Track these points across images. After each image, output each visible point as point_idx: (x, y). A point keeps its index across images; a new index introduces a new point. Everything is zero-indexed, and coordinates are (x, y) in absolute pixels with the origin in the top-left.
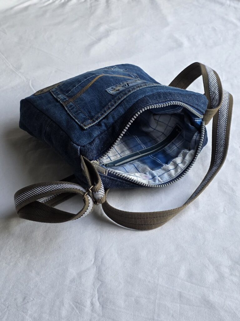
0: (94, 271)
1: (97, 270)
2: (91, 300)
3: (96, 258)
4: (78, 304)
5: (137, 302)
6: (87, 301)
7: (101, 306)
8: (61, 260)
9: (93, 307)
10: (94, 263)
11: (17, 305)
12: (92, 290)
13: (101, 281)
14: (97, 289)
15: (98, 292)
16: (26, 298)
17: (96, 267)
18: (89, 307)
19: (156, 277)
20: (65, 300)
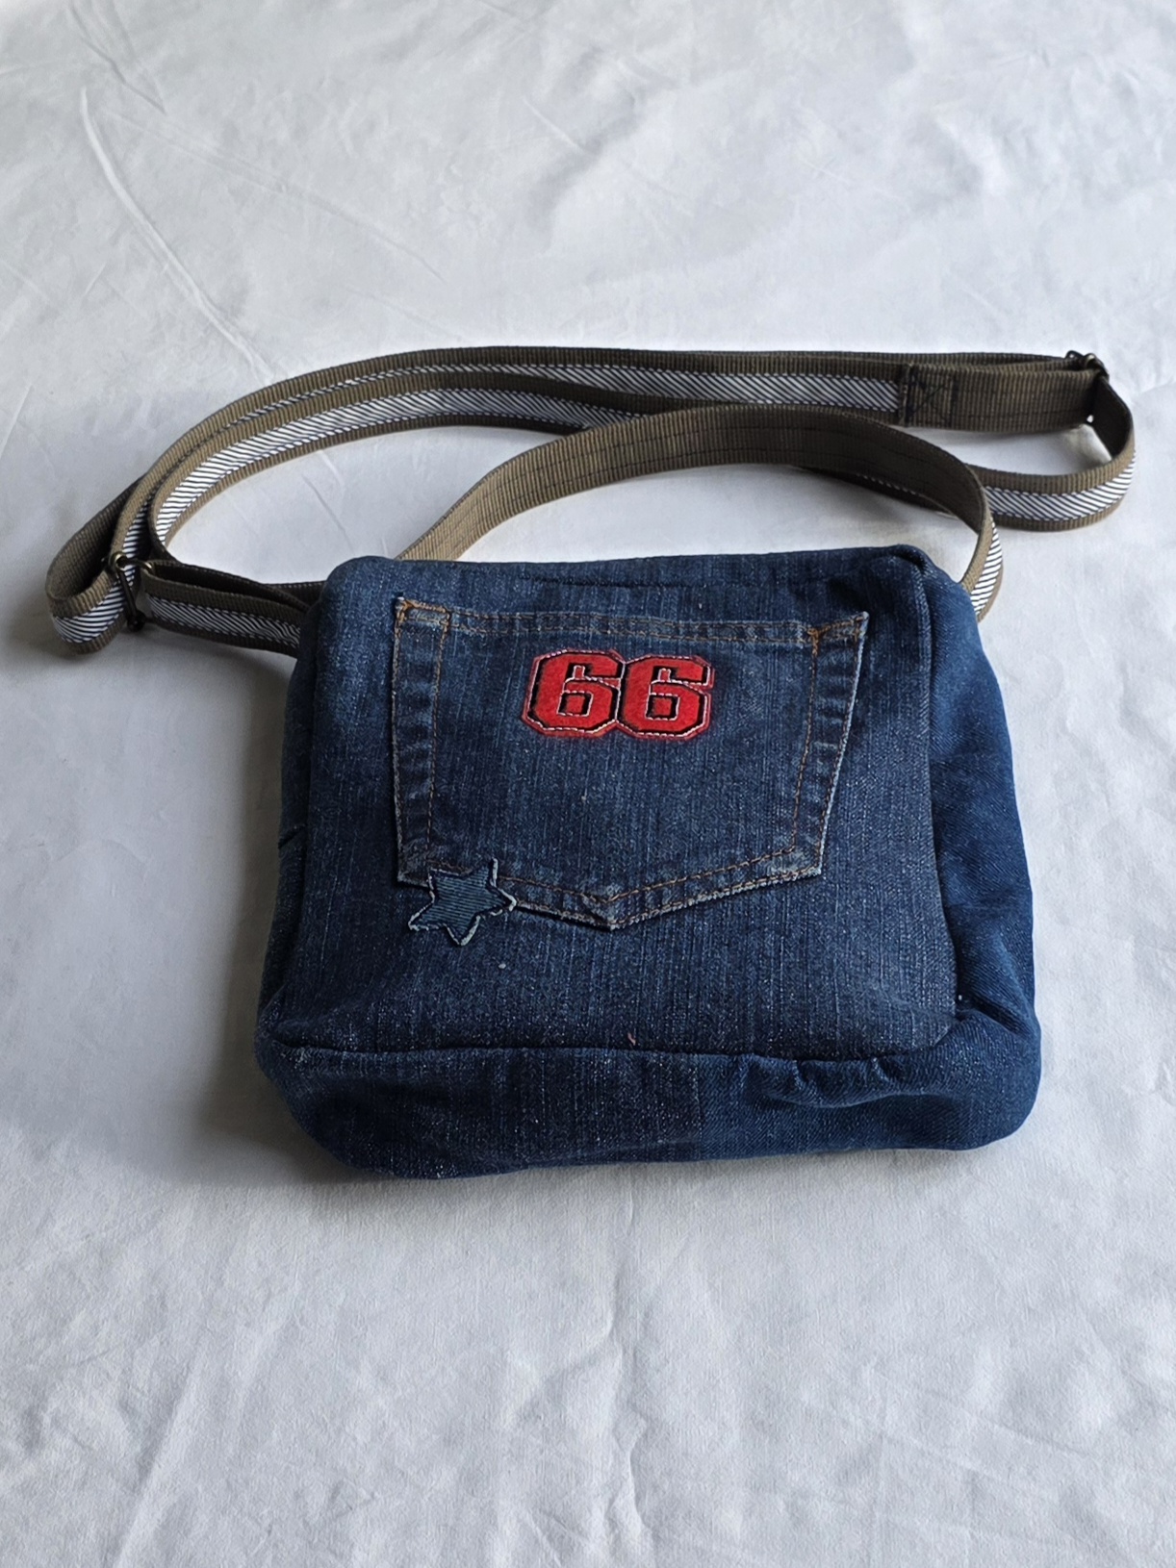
0: (614, 1367)
1: (625, 1365)
2: (607, 1504)
3: (620, 1312)
4: (553, 1522)
5: (798, 1517)
6: (590, 1511)
7: (649, 1538)
8: (477, 1316)
9: (618, 1539)
10: (612, 1332)
11: (306, 1523)
12: (611, 1457)
13: (647, 1419)
14: (629, 1454)
15: (633, 1470)
16: (342, 1491)
17: (625, 1352)
18: (601, 1537)
19: (874, 1400)
20: (501, 1502)
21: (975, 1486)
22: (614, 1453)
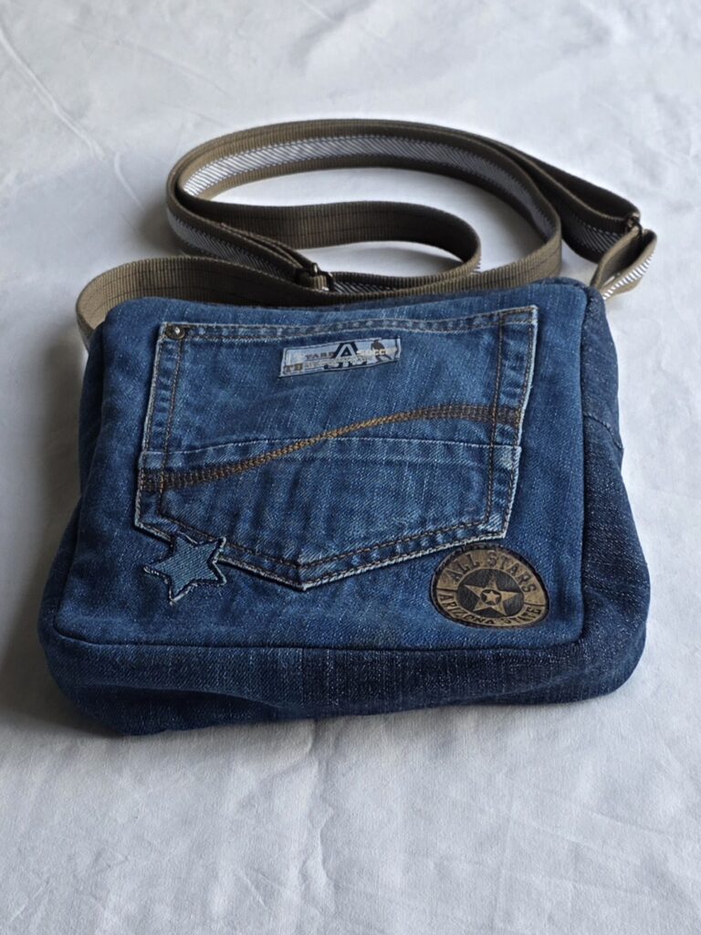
0: (311, 773)
1: (320, 771)
2: (302, 864)
3: (318, 737)
4: (260, 876)
5: (443, 872)
6: (288, 869)
7: (332, 884)
9: (308, 888)
10: (311, 750)
11: (75, 876)
12: (306, 833)
13: (334, 807)
14: (319, 831)
15: (322, 841)
16: (103, 855)
17: (320, 763)
18: (295, 886)
19: (504, 796)
20: (222, 862)
21: (577, 855)
22: (309, 830)
